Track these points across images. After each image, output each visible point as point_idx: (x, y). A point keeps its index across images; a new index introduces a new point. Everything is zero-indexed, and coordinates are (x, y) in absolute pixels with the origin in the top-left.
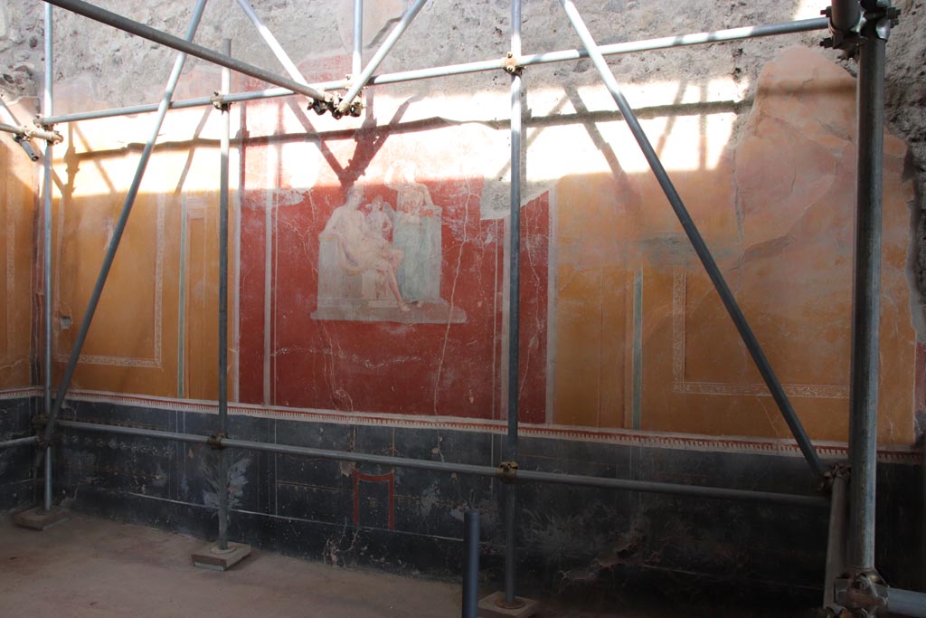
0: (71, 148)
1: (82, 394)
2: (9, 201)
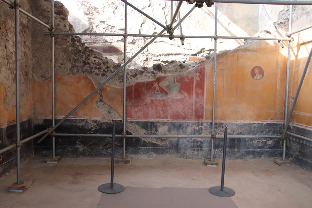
0: (298, 42)
1: (297, 124)
2: (279, 61)
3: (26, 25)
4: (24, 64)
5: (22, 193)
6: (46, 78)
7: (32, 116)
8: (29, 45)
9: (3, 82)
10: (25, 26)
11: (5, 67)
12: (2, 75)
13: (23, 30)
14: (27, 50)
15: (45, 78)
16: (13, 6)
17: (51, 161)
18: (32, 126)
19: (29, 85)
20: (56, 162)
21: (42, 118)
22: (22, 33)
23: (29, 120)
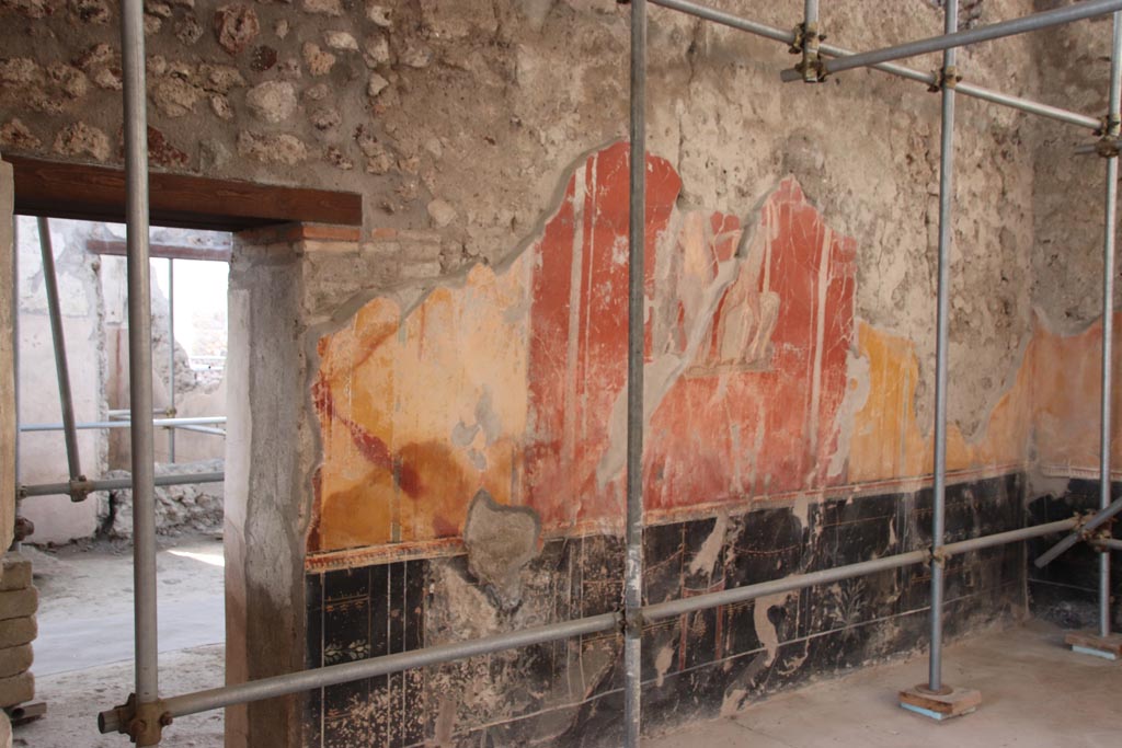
3: (1012, 130)
4: (997, 273)
5: (939, 723)
6: (1083, 318)
7: (1026, 462)
8: (1019, 202)
9: (911, 338)
10: (1004, 136)
11: (922, 286)
12: (908, 314)
13: (1000, 151)
14: (1011, 222)
15: (1080, 322)
16: (937, 84)
17: (1089, 645)
18: (1026, 501)
19: (1017, 347)
20: (1112, 656)
21: (1061, 474)
22: (993, 162)
23: (1011, 478)
